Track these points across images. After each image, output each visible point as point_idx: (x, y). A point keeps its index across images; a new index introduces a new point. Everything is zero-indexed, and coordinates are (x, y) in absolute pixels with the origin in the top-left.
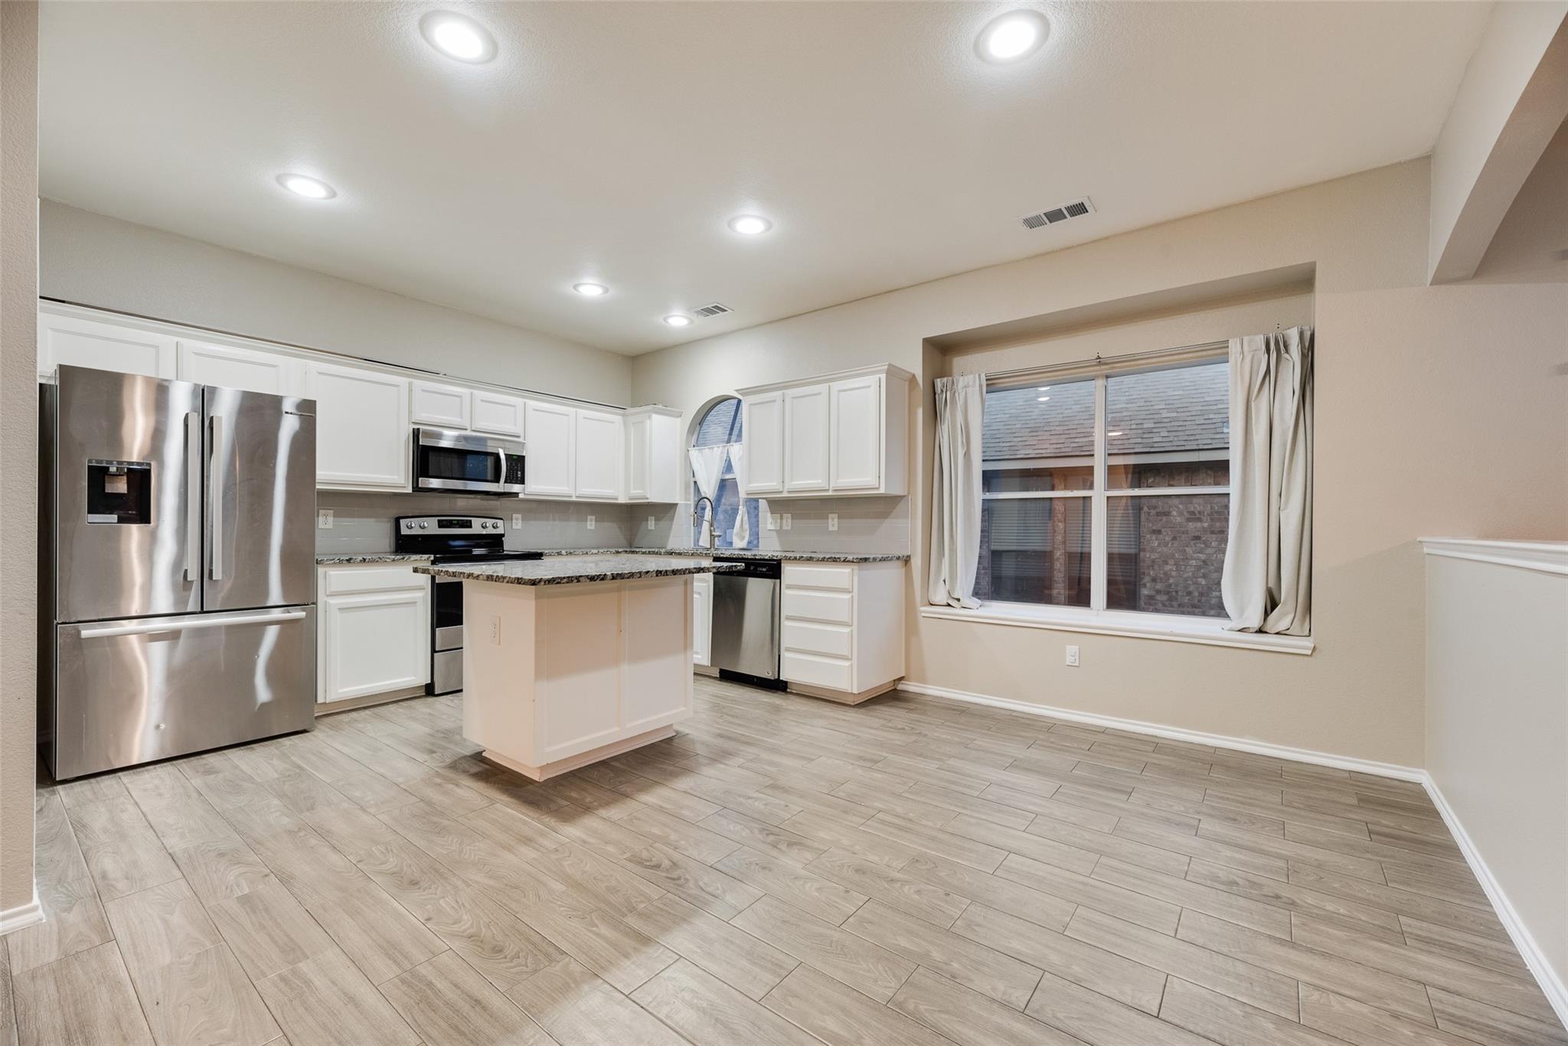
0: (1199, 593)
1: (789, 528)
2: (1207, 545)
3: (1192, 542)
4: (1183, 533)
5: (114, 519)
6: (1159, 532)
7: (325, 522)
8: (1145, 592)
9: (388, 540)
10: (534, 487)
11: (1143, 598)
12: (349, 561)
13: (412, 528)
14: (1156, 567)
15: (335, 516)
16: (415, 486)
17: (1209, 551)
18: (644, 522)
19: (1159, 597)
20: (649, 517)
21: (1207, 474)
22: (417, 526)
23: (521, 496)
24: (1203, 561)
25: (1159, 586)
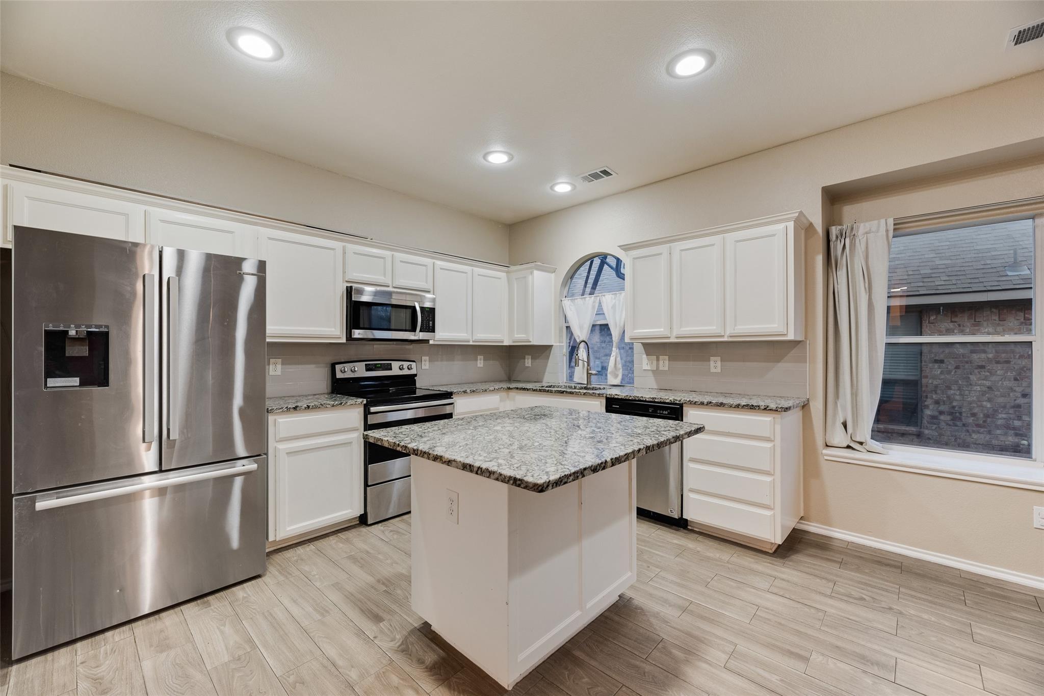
0: (984, 415)
1: (666, 368)
2: (992, 373)
3: (976, 371)
4: (967, 362)
5: (77, 382)
6: (942, 361)
7: (275, 369)
8: (928, 412)
9: (326, 383)
10: (441, 334)
11: (926, 418)
12: (295, 408)
13: (345, 372)
14: (939, 392)
15: (283, 364)
16: (348, 337)
17: (994, 378)
18: (522, 360)
19: (942, 417)
20: (527, 357)
21: (992, 312)
22: (349, 370)
23: (431, 342)
24: (988, 388)
25: (942, 408)
